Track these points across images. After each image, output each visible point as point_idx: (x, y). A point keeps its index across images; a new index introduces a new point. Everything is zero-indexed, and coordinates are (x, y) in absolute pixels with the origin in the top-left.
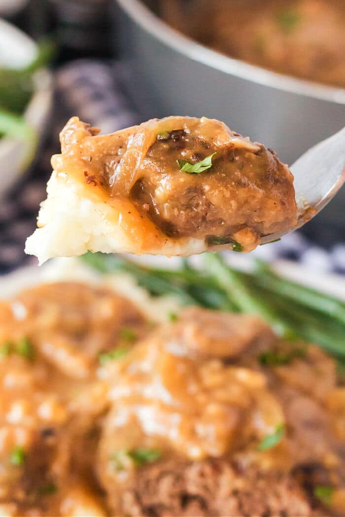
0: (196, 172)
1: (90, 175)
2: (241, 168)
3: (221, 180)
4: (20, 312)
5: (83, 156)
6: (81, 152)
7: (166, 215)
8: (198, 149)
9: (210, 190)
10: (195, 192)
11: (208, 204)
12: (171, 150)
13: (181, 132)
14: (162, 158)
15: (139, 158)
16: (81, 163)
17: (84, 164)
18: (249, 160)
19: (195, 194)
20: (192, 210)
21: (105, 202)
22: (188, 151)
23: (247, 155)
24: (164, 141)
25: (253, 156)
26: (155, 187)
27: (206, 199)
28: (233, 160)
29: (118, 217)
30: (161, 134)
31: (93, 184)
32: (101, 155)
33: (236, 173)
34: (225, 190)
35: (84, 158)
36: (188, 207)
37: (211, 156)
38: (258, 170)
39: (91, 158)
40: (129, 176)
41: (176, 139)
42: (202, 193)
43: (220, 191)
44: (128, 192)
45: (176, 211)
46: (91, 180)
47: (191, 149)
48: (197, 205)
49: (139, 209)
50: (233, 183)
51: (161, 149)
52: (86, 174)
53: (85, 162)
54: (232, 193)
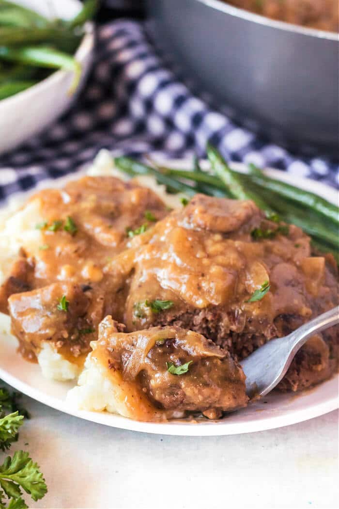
0: (177, 373)
1: (111, 363)
2: (209, 370)
3: (193, 381)
4: (67, 199)
5: (109, 347)
6: (108, 343)
7: (157, 397)
8: (182, 355)
9: (185, 387)
10: (175, 387)
11: (184, 395)
12: (164, 353)
13: (173, 340)
14: (157, 360)
15: (142, 357)
16: (106, 352)
17: (108, 353)
18: (216, 365)
19: (175, 388)
20: (174, 396)
21: (119, 385)
22: (175, 356)
23: (215, 361)
24: (161, 346)
25: (219, 362)
26: (150, 378)
27: (183, 392)
28: (204, 365)
29: (125, 397)
30: (159, 340)
31: (113, 369)
32: (120, 349)
33: (204, 376)
34: (195, 388)
35: (109, 349)
36: (172, 394)
37: (189, 363)
38: (221, 374)
39: (113, 350)
40: (134, 368)
41: (168, 346)
42: (180, 387)
43: (191, 389)
44: (134, 379)
45: (163, 396)
46: (112, 366)
47: (177, 355)
48: (177, 394)
49: (139, 391)
50: (201, 385)
51: (157, 352)
52: (109, 362)
53: (109, 352)
54: (199, 390)
